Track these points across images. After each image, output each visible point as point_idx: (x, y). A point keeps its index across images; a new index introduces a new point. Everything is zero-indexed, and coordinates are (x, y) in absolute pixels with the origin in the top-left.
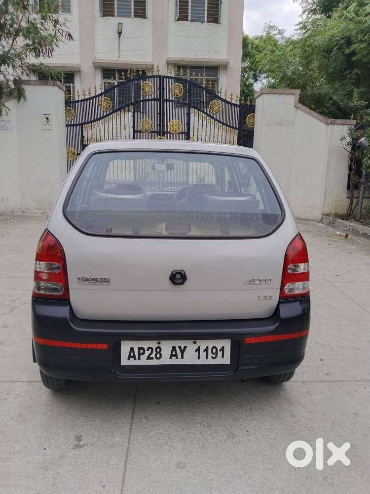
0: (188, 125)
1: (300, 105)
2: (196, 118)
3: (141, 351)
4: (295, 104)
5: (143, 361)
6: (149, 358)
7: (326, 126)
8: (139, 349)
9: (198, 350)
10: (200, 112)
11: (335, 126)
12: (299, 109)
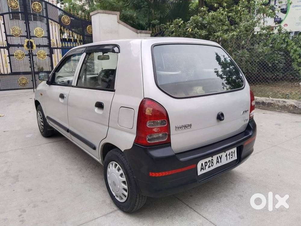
0: (48, 31)
1: (120, 21)
2: (54, 27)
3: (206, 164)
4: (118, 20)
5: (207, 170)
6: (209, 167)
7: (137, 34)
8: (205, 163)
9: (226, 156)
10: (55, 23)
11: (142, 34)
12: (120, 23)
